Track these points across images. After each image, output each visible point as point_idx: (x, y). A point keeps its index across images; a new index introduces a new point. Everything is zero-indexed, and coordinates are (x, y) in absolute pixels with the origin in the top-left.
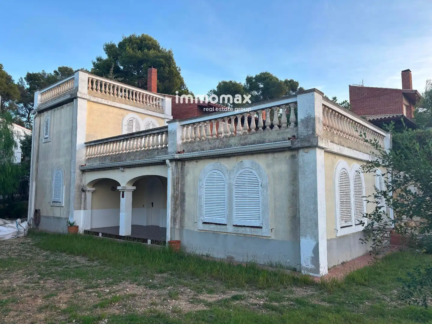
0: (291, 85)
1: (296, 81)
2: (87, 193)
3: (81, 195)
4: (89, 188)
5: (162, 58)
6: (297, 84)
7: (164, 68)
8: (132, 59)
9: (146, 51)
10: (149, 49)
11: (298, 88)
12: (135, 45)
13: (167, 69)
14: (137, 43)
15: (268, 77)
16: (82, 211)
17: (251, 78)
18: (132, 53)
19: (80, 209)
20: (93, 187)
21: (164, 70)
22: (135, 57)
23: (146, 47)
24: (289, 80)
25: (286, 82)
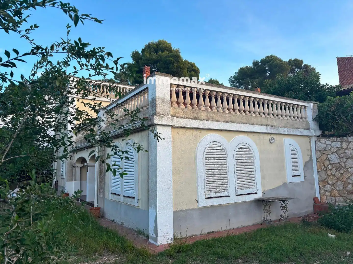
0: (295, 64)
1: (301, 60)
2: (76, 168)
3: (72, 170)
4: (77, 165)
5: (171, 57)
6: (302, 62)
7: (173, 65)
8: (149, 61)
9: (160, 53)
10: (162, 51)
11: (303, 65)
12: (152, 50)
13: (175, 65)
14: (153, 48)
15: (272, 60)
16: (73, 182)
17: (258, 62)
18: (149, 57)
19: (72, 181)
20: (81, 164)
21: (173, 66)
22: (151, 59)
23: (161, 50)
24: (293, 59)
25: (290, 61)
